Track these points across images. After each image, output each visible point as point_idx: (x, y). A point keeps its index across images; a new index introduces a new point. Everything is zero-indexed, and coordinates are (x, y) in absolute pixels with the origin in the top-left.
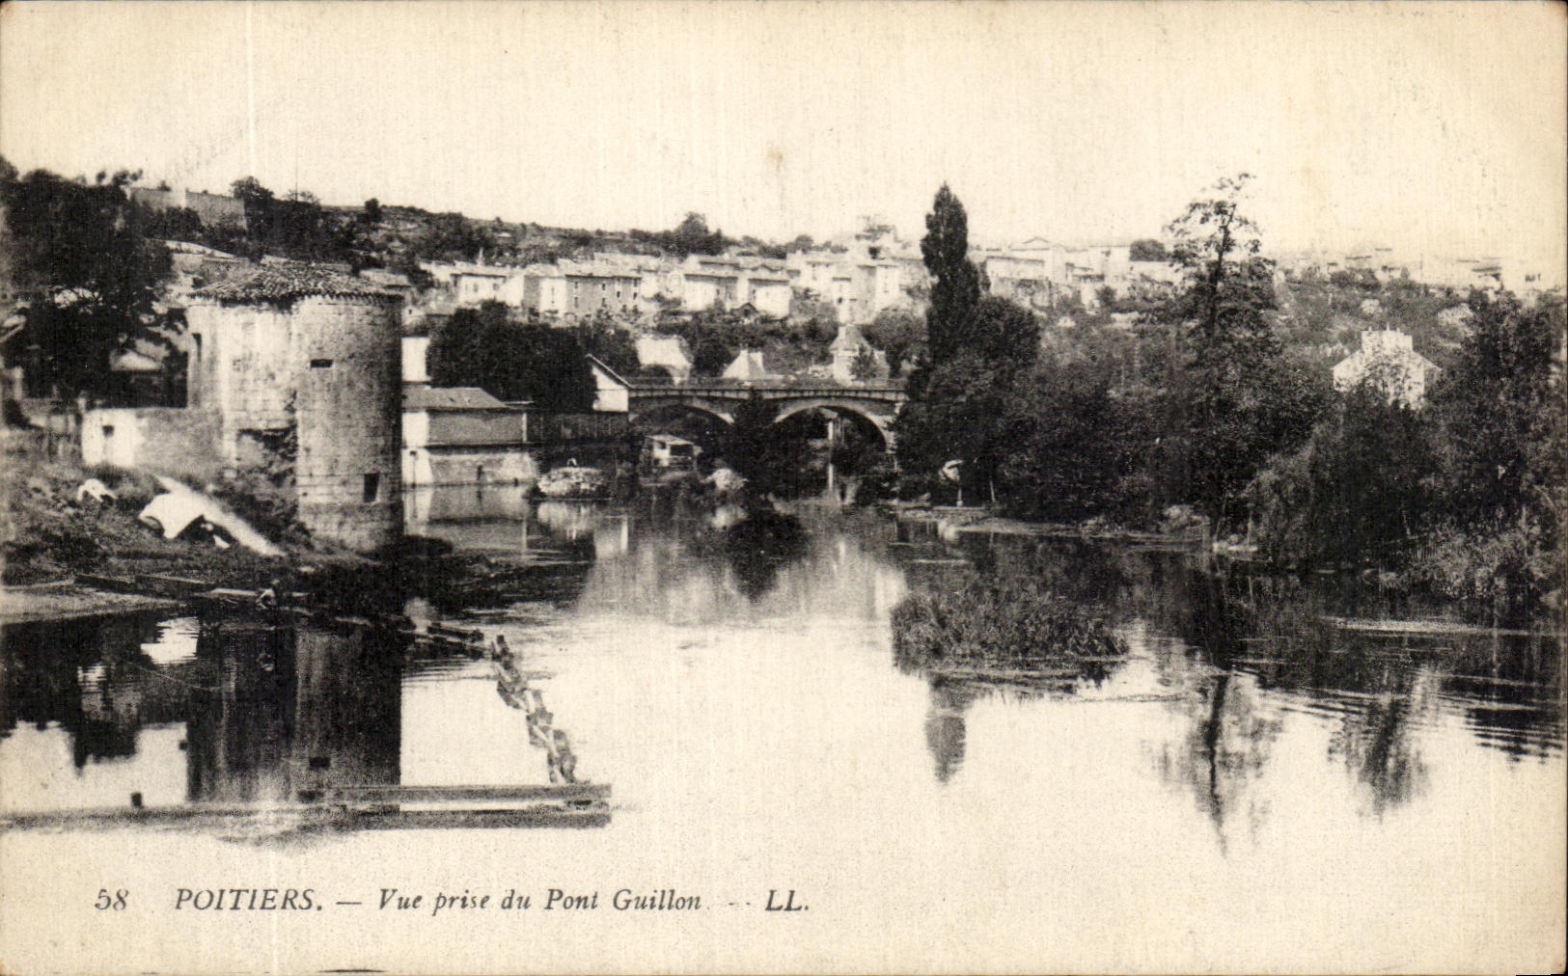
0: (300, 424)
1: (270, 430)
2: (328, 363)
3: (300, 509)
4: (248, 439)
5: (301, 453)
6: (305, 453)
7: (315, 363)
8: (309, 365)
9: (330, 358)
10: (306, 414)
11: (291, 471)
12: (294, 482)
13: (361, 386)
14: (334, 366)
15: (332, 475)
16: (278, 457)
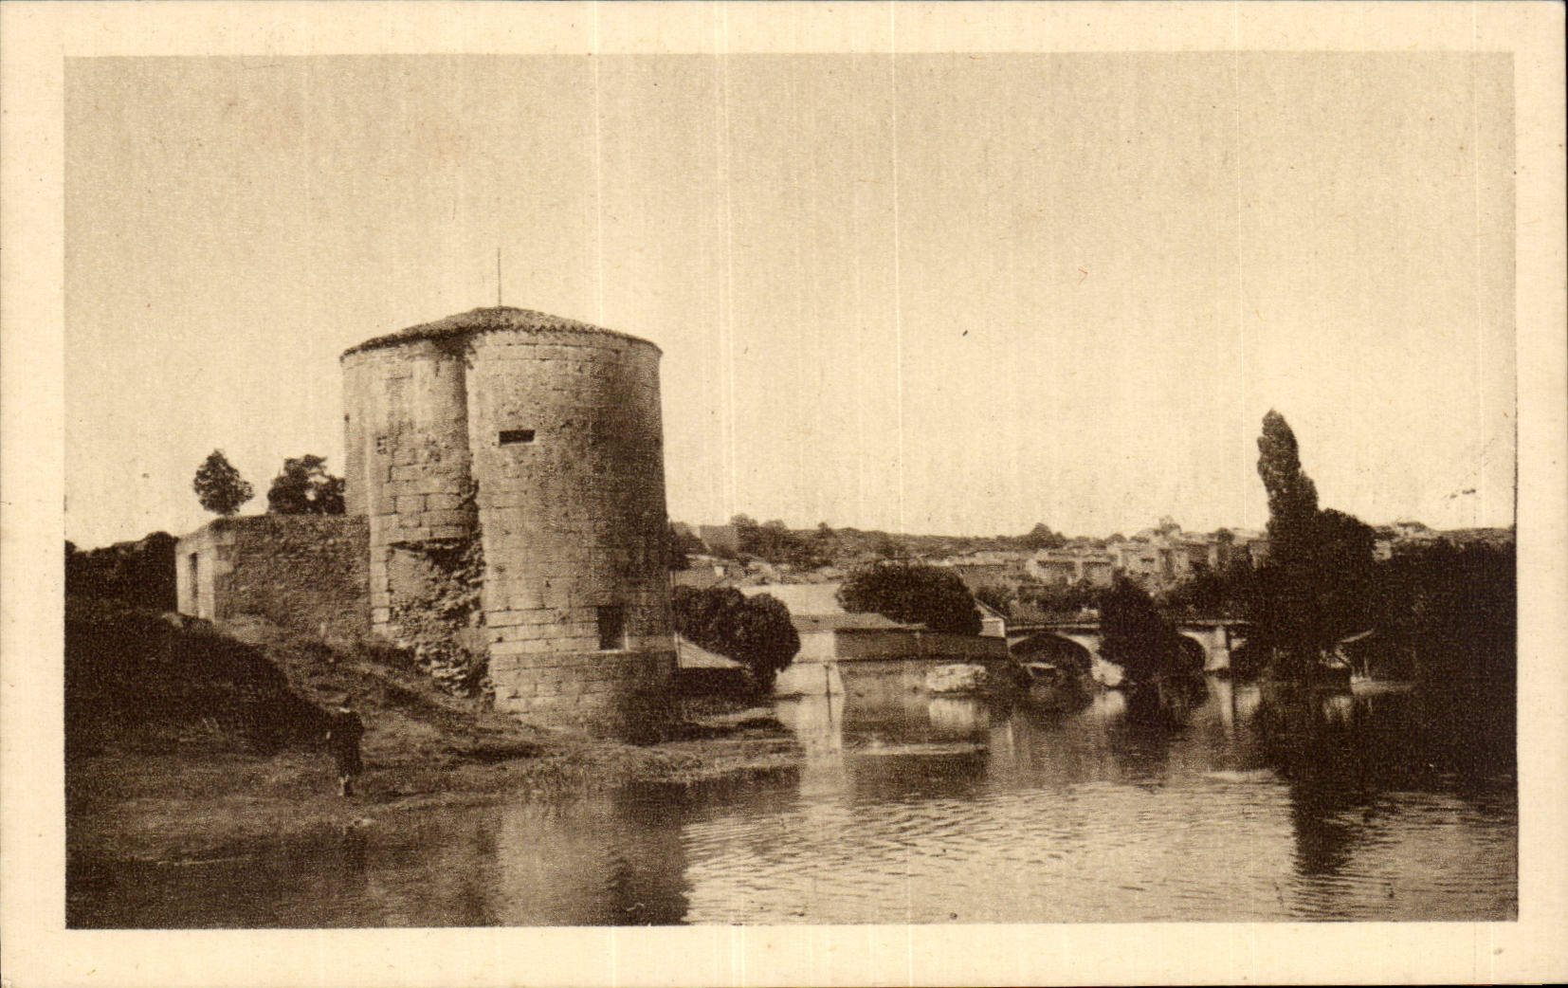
0: (486, 531)
1: (435, 541)
2: (528, 436)
3: (492, 664)
4: (403, 557)
5: (489, 574)
6: (496, 575)
7: (506, 437)
8: (497, 439)
9: (530, 427)
10: (496, 516)
11: (477, 602)
12: (482, 620)
13: (586, 467)
14: (536, 441)
15: (543, 608)
16: (454, 583)
